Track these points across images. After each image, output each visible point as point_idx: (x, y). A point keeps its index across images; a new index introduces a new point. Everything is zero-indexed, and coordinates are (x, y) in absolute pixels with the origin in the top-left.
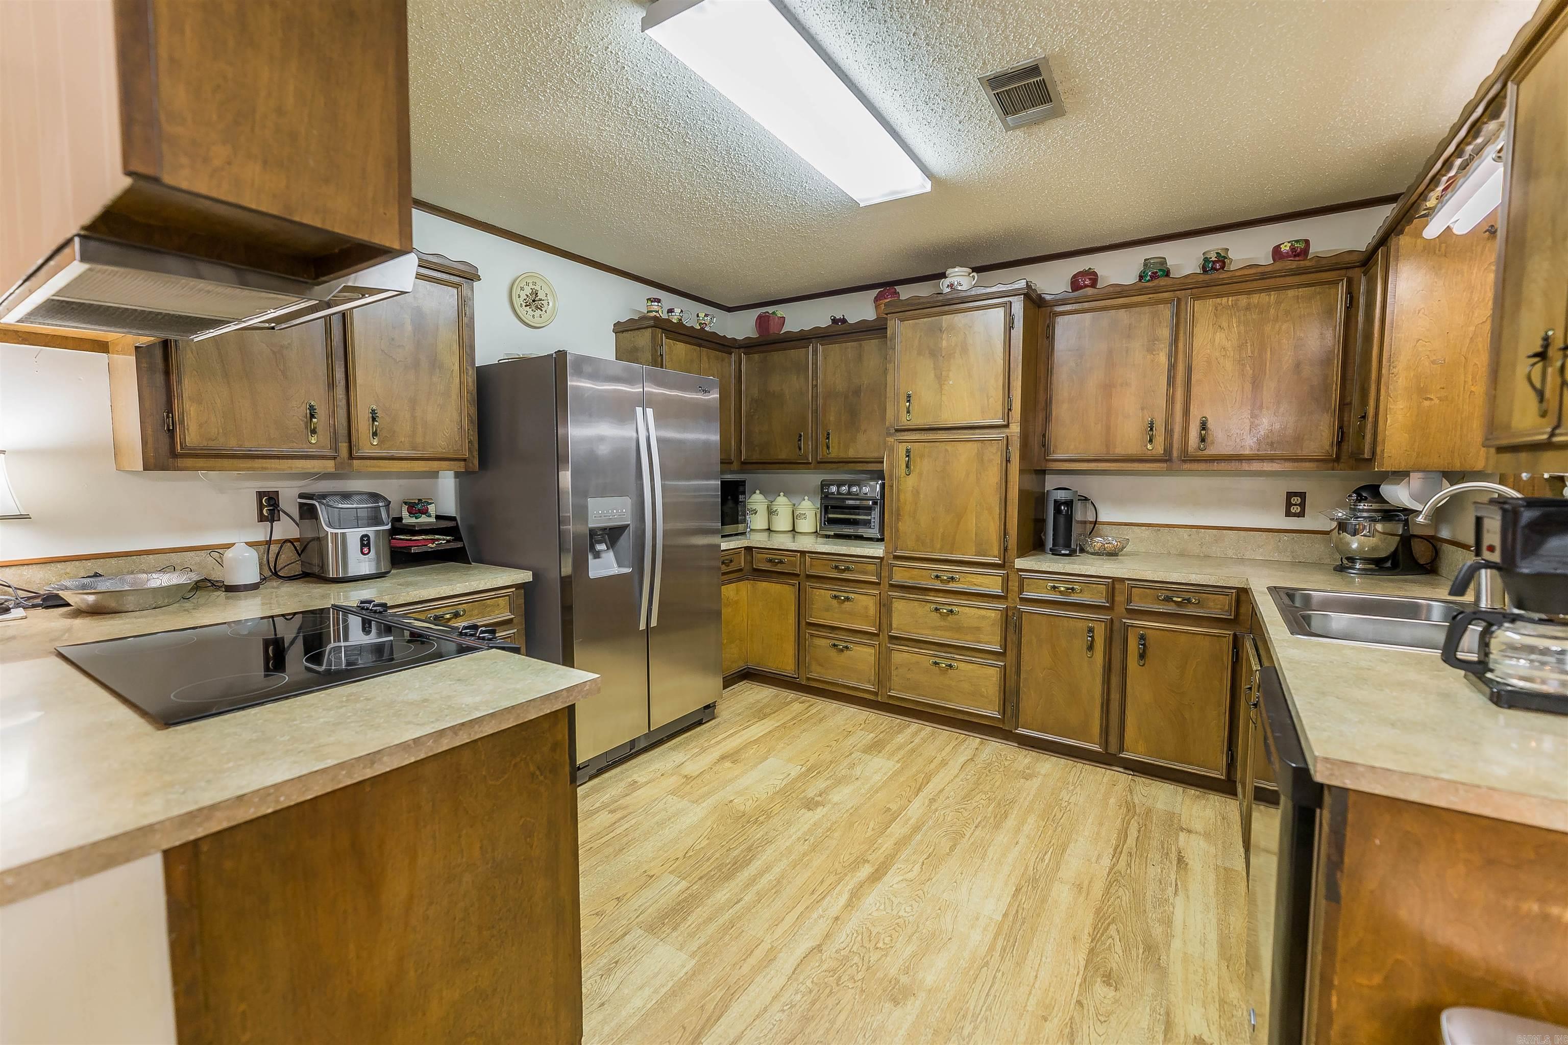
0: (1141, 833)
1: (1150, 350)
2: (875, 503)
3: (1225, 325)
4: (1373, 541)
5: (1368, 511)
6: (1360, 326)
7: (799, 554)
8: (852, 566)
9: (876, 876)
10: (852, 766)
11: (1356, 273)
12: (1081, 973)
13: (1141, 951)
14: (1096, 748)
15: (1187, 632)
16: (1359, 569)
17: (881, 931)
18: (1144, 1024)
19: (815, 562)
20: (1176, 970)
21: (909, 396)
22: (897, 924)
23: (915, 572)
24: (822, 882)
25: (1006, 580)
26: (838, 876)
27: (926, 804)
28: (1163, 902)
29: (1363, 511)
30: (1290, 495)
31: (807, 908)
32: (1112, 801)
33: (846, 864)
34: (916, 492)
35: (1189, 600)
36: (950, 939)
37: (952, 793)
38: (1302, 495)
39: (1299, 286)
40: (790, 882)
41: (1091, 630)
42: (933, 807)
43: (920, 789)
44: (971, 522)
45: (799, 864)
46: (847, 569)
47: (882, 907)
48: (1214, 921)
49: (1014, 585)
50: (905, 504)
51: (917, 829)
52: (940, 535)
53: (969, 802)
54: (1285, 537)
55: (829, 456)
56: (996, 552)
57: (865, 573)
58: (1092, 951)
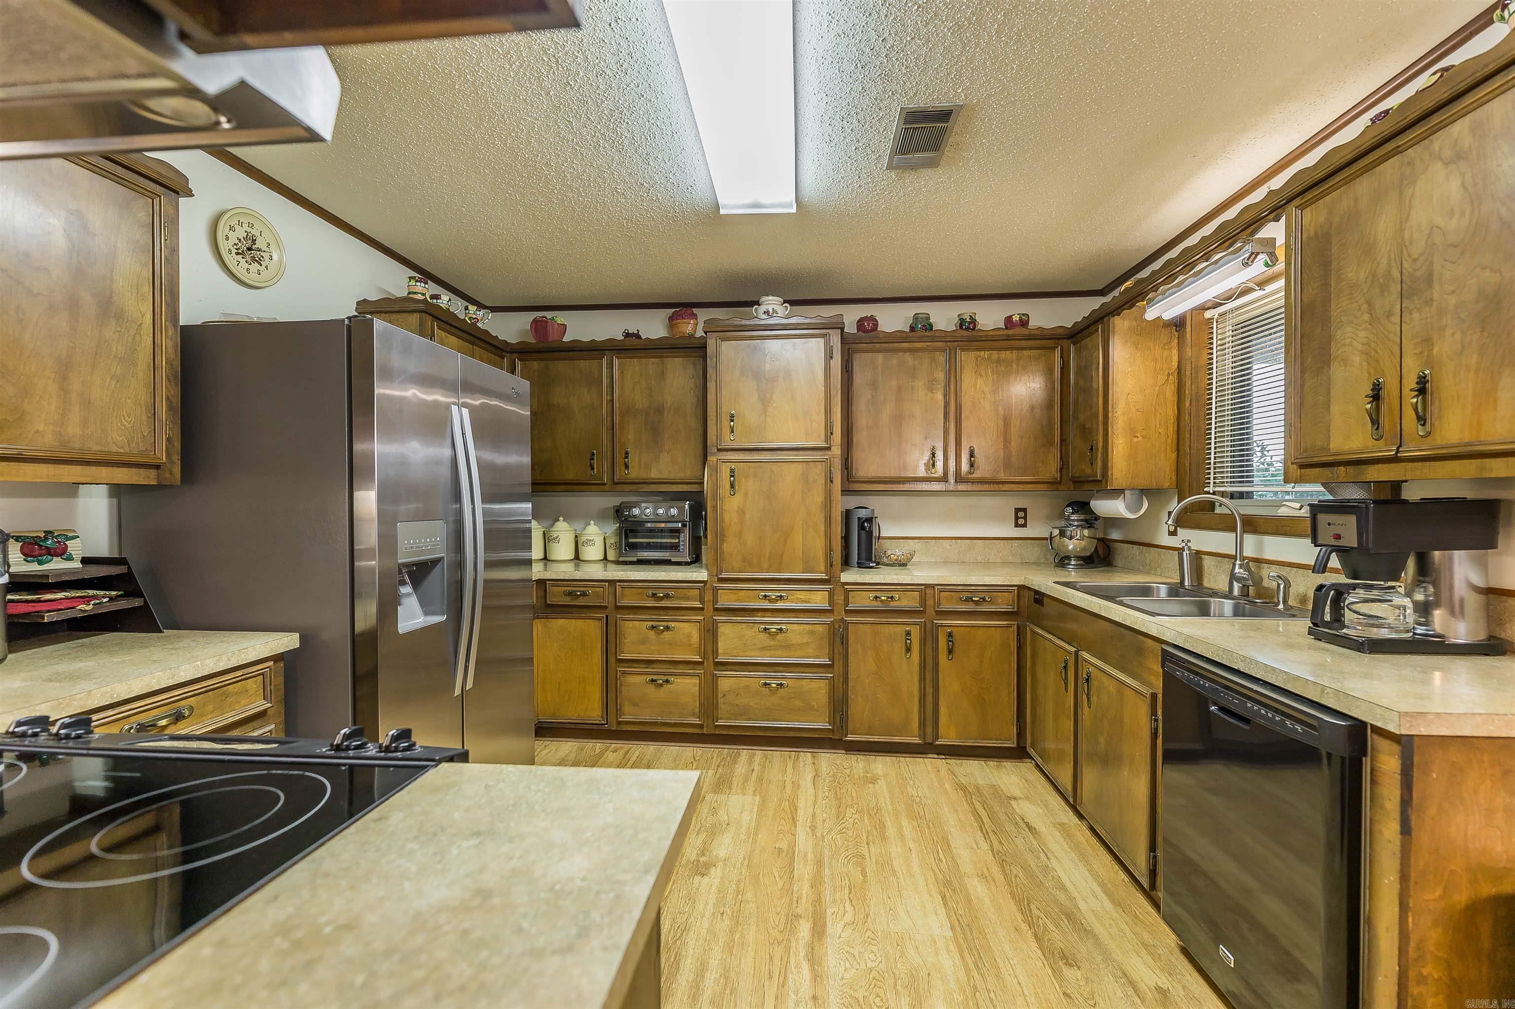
0: (987, 809)
1: (931, 389)
2: (684, 525)
3: (983, 373)
4: (1083, 543)
5: (1078, 520)
6: (1072, 382)
7: (607, 584)
8: (672, 593)
9: (819, 931)
10: (714, 812)
11: (1065, 343)
12: (1046, 963)
13: (1066, 921)
14: (917, 740)
15: (984, 626)
16: (1074, 565)
17: (865, 994)
18: (1119, 993)
19: (627, 592)
20: (1098, 928)
21: (732, 416)
22: (874, 978)
23: (742, 593)
24: (771, 958)
25: (831, 594)
26: (783, 946)
27: (810, 834)
28: (1046, 869)
29: (1074, 520)
30: (1017, 510)
31: (776, 998)
32: (947, 786)
33: (781, 927)
34: (742, 512)
35: (984, 599)
36: (929, 974)
37: (824, 815)
38: (1024, 510)
39: (1031, 348)
40: (738, 973)
41: (908, 633)
42: (819, 835)
43: (793, 819)
44: (797, 541)
45: (733, 946)
46: (667, 596)
47: (848, 965)
48: (1087, 873)
49: (840, 598)
50: (730, 525)
51: (819, 863)
52: (767, 555)
53: (845, 819)
54: (1016, 543)
55: (628, 477)
56: (823, 569)
57: (687, 598)
58: (1036, 936)
